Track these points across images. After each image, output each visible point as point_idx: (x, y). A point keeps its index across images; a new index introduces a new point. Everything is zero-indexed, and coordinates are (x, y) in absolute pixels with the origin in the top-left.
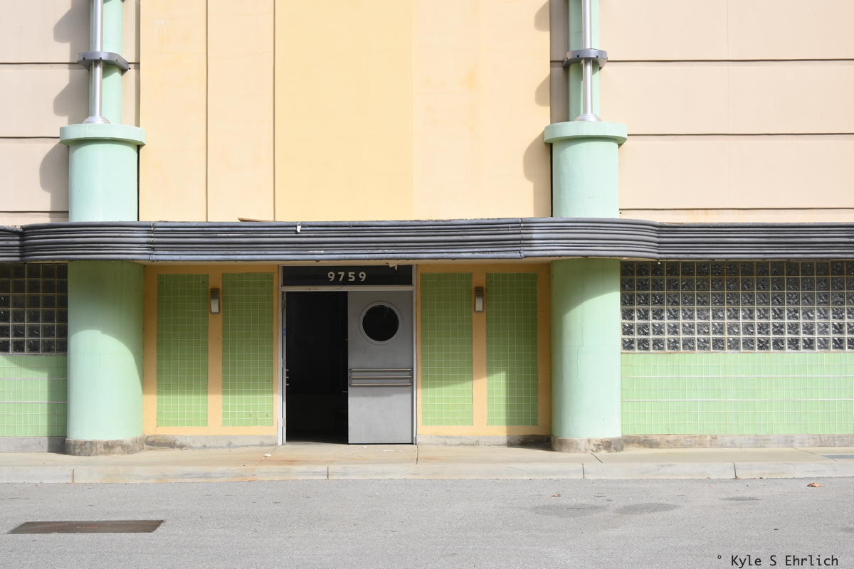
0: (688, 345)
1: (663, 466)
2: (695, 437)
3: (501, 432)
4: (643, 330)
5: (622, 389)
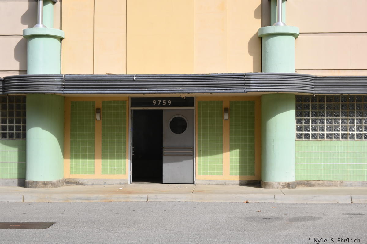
0: (329, 136)
1: (315, 196)
2: (332, 182)
3: (236, 178)
4: (307, 129)
5: (296, 158)
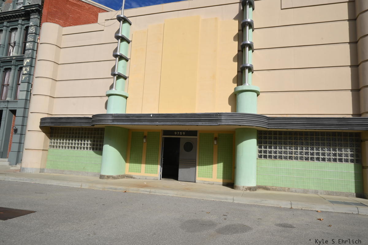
2: (282, 188)
3: (221, 181)
4: (265, 152)
5: (257, 170)
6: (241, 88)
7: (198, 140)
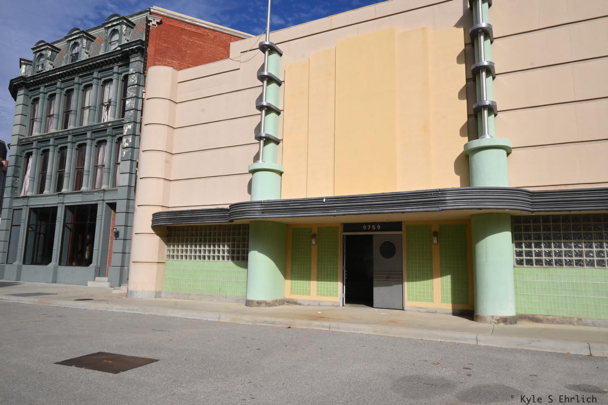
3: (449, 307)
4: (529, 254)
5: (516, 287)
6: (476, 143)
7: (404, 237)
